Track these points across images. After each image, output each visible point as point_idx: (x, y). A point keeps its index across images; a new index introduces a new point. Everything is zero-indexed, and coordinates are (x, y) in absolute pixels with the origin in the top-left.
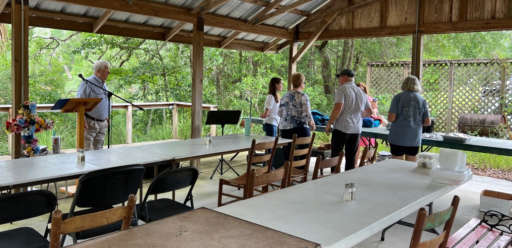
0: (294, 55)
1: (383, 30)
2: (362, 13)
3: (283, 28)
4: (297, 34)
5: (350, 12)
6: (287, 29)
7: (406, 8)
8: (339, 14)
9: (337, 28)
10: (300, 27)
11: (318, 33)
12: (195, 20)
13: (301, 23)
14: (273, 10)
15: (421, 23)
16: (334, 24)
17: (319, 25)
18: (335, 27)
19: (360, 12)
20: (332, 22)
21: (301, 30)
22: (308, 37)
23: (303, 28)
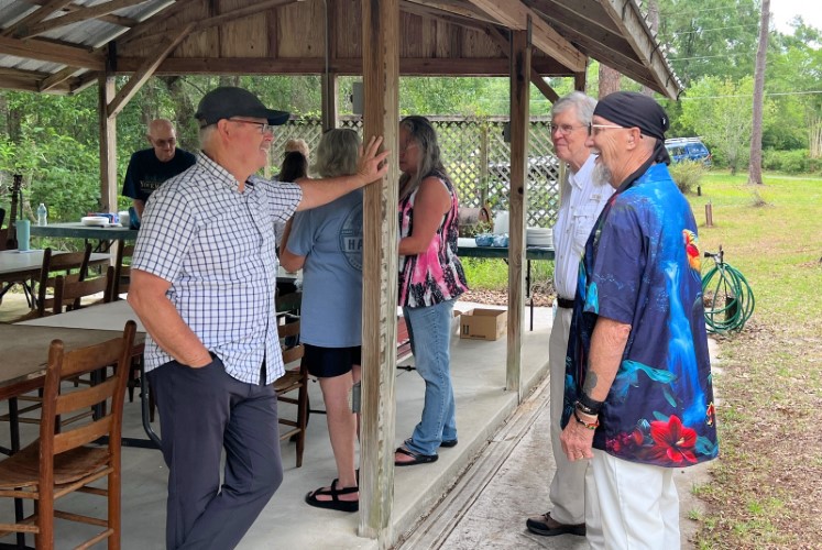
0: (109, 100)
1: (272, 62)
2: (234, 31)
3: (81, 46)
4: (113, 60)
5: (212, 26)
6: (90, 48)
7: (308, 29)
8: (194, 29)
9: (191, 53)
10: (116, 46)
11: (154, 61)
13: (118, 37)
15: (334, 56)
16: (185, 46)
17: (156, 46)
18: (188, 51)
19: (231, 27)
20: (181, 43)
21: (120, 52)
22: (137, 67)
23: (124, 48)
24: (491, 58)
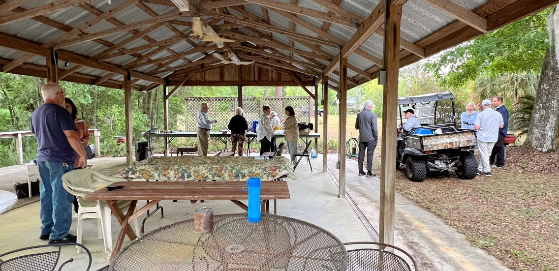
0: (167, 95)
1: (222, 82)
2: (209, 73)
4: (167, 82)
5: (202, 72)
6: (160, 78)
7: (233, 72)
8: (196, 72)
9: (194, 80)
10: (169, 77)
11: (183, 82)
12: (126, 73)
13: (170, 75)
14: (164, 69)
15: (242, 81)
16: (193, 78)
17: (183, 78)
21: (170, 79)
22: (177, 84)
24: (289, 81)
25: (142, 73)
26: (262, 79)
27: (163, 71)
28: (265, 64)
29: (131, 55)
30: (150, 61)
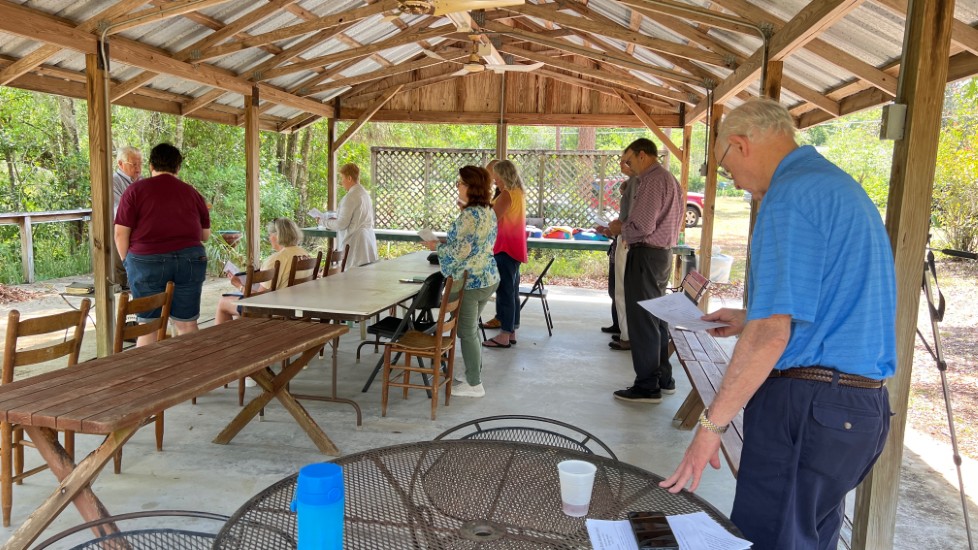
1: (458, 113)
2: (431, 92)
4: (338, 109)
5: (415, 88)
6: (320, 101)
7: (487, 91)
8: (401, 90)
9: (397, 107)
10: (342, 101)
11: (371, 112)
12: (251, 90)
13: (343, 95)
14: (329, 80)
15: (506, 112)
16: (393, 102)
17: (372, 102)
18: (395, 106)
19: (429, 89)
20: (391, 99)
21: (342, 104)
22: (357, 115)
23: (347, 102)
25: (284, 89)
26: (555, 107)
27: (329, 86)
28: (564, 72)
29: (262, 48)
30: (303, 64)
